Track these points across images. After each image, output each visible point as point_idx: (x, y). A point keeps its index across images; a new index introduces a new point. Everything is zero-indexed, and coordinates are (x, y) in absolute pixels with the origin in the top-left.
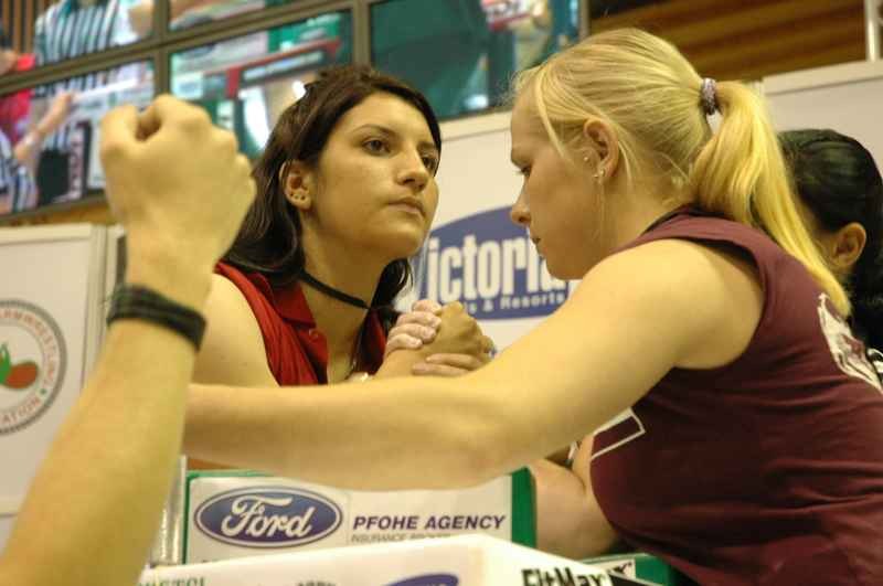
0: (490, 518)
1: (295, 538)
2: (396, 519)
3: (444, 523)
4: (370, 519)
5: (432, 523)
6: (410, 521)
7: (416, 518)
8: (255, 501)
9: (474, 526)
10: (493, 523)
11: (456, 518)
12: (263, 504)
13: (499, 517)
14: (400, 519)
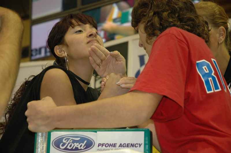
0: (138, 144)
1: (81, 149)
2: (110, 144)
3: (124, 146)
4: (103, 144)
5: (121, 145)
6: (114, 145)
7: (116, 144)
8: (69, 139)
9: (133, 146)
10: (139, 145)
11: (128, 144)
12: (72, 139)
13: (140, 144)
14: (111, 144)
